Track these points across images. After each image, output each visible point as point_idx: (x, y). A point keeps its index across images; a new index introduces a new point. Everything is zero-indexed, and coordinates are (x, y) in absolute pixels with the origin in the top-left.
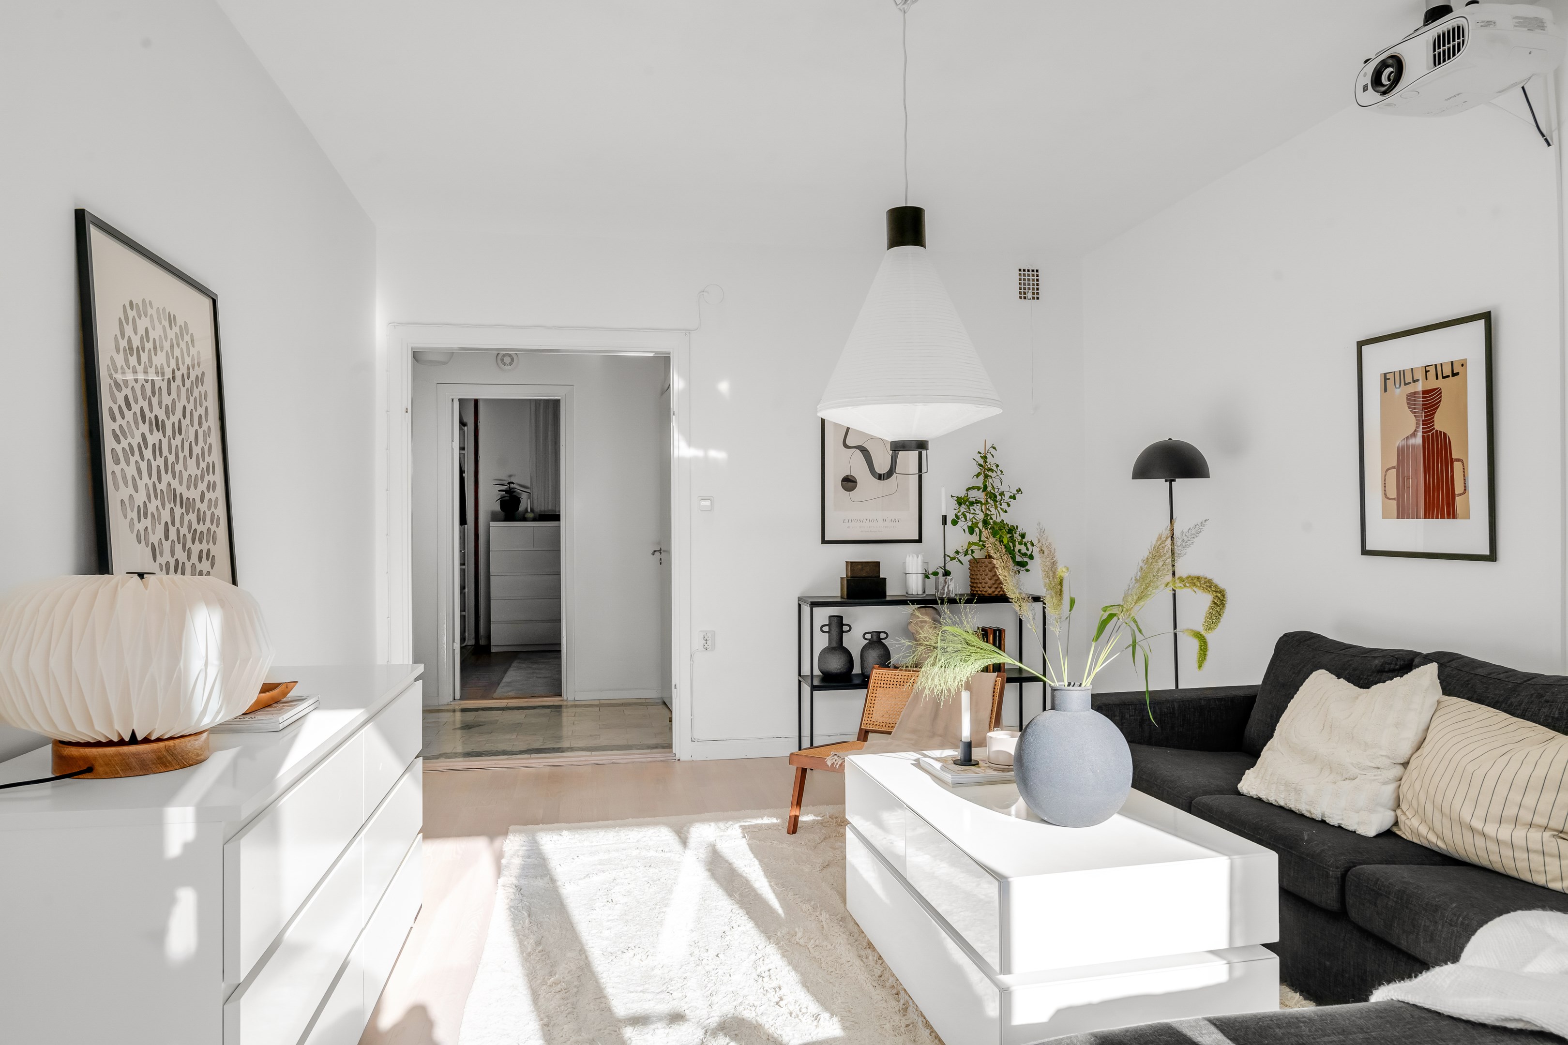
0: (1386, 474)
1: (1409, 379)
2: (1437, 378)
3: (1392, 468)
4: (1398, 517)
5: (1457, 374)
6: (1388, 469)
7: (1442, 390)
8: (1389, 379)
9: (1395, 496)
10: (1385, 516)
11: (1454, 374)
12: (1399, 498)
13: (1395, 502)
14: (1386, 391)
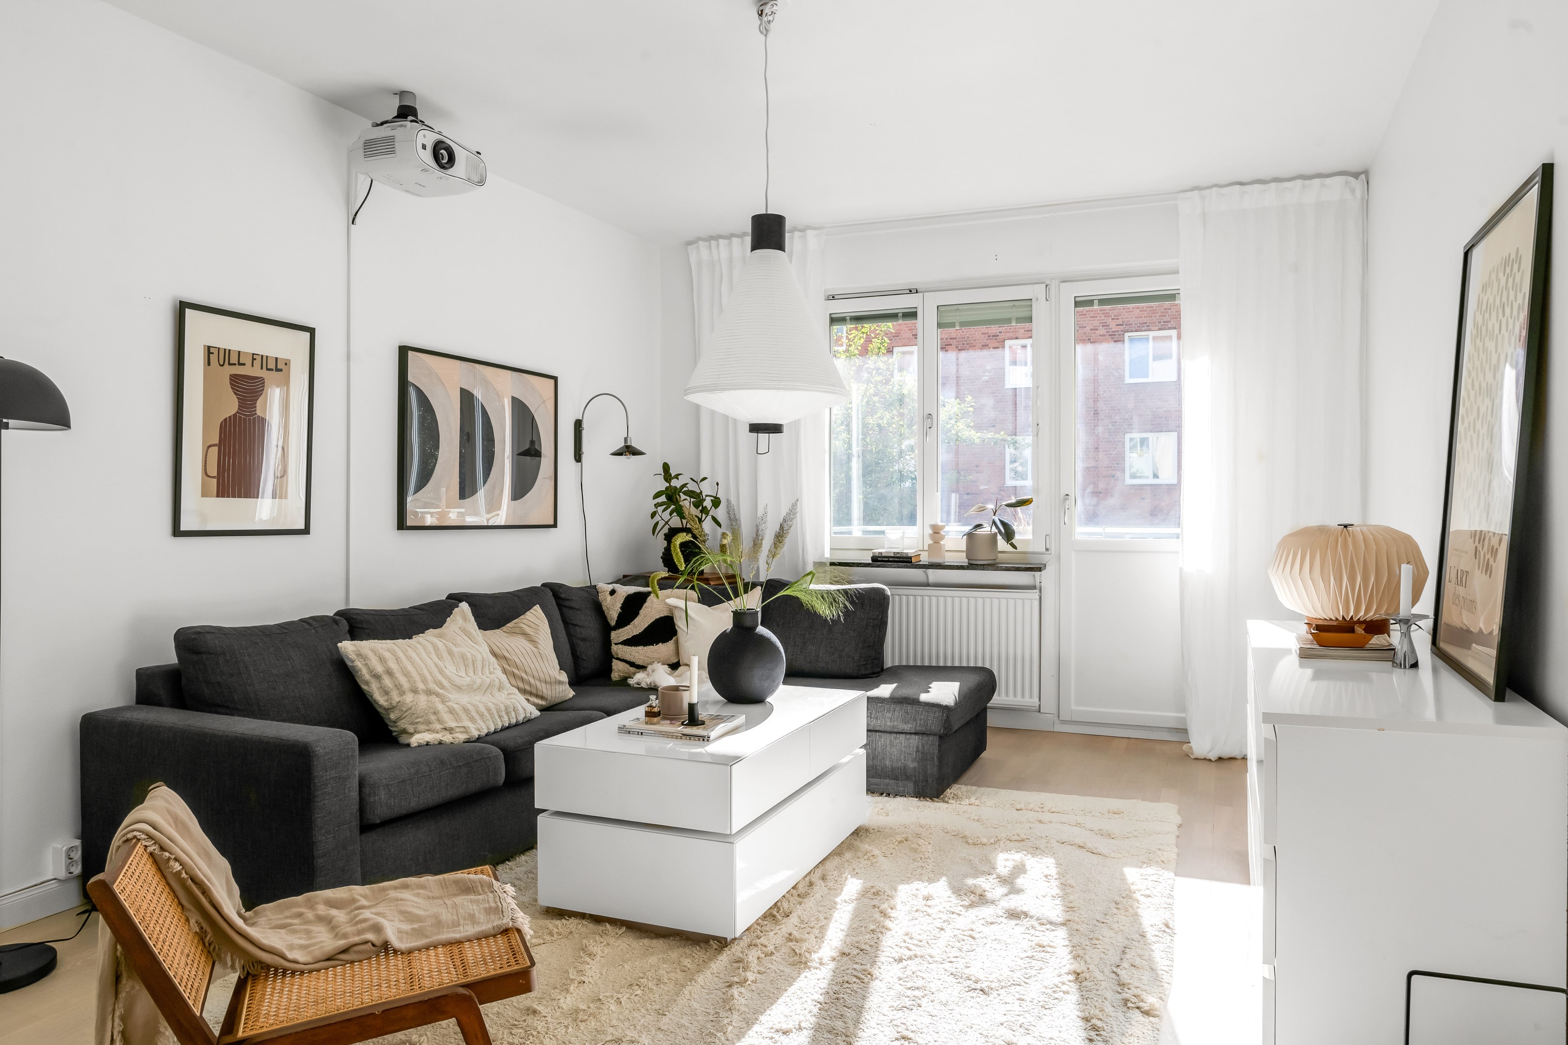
0: (207, 452)
1: (234, 359)
2: (262, 369)
3: (214, 445)
4: (218, 496)
5: (281, 370)
6: (210, 446)
7: (265, 380)
8: (213, 353)
9: (215, 474)
10: (204, 494)
11: (278, 370)
12: (220, 476)
13: (215, 481)
14: (209, 364)
